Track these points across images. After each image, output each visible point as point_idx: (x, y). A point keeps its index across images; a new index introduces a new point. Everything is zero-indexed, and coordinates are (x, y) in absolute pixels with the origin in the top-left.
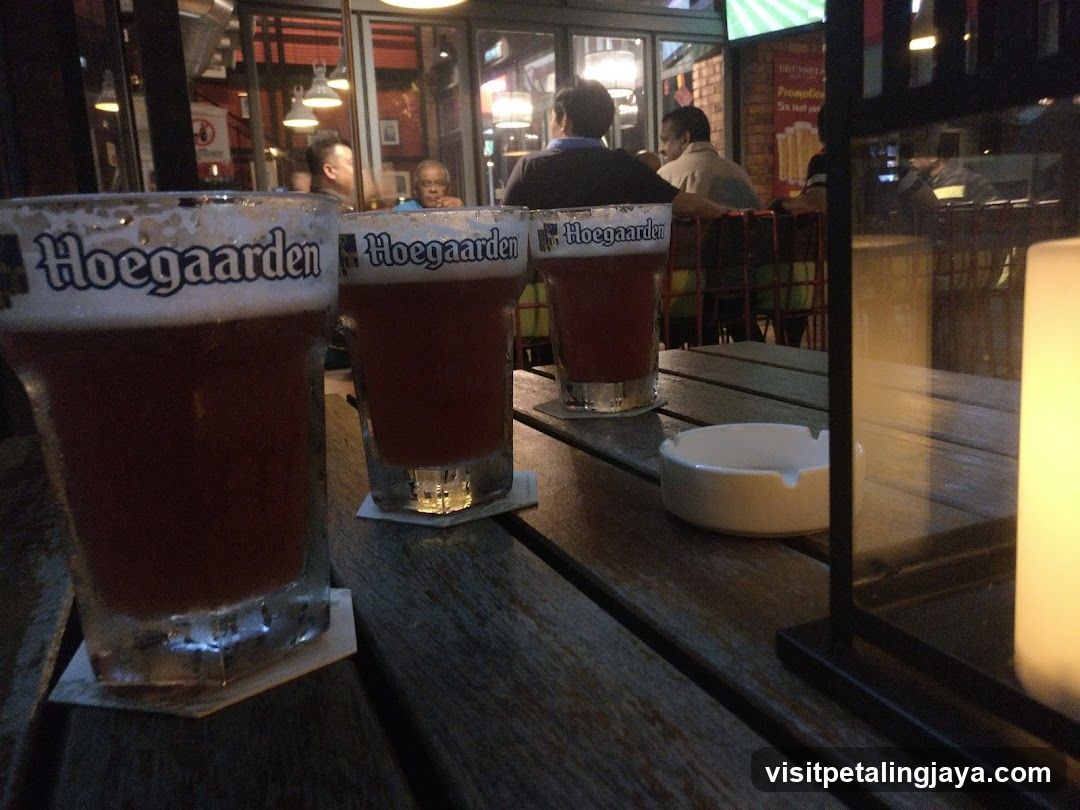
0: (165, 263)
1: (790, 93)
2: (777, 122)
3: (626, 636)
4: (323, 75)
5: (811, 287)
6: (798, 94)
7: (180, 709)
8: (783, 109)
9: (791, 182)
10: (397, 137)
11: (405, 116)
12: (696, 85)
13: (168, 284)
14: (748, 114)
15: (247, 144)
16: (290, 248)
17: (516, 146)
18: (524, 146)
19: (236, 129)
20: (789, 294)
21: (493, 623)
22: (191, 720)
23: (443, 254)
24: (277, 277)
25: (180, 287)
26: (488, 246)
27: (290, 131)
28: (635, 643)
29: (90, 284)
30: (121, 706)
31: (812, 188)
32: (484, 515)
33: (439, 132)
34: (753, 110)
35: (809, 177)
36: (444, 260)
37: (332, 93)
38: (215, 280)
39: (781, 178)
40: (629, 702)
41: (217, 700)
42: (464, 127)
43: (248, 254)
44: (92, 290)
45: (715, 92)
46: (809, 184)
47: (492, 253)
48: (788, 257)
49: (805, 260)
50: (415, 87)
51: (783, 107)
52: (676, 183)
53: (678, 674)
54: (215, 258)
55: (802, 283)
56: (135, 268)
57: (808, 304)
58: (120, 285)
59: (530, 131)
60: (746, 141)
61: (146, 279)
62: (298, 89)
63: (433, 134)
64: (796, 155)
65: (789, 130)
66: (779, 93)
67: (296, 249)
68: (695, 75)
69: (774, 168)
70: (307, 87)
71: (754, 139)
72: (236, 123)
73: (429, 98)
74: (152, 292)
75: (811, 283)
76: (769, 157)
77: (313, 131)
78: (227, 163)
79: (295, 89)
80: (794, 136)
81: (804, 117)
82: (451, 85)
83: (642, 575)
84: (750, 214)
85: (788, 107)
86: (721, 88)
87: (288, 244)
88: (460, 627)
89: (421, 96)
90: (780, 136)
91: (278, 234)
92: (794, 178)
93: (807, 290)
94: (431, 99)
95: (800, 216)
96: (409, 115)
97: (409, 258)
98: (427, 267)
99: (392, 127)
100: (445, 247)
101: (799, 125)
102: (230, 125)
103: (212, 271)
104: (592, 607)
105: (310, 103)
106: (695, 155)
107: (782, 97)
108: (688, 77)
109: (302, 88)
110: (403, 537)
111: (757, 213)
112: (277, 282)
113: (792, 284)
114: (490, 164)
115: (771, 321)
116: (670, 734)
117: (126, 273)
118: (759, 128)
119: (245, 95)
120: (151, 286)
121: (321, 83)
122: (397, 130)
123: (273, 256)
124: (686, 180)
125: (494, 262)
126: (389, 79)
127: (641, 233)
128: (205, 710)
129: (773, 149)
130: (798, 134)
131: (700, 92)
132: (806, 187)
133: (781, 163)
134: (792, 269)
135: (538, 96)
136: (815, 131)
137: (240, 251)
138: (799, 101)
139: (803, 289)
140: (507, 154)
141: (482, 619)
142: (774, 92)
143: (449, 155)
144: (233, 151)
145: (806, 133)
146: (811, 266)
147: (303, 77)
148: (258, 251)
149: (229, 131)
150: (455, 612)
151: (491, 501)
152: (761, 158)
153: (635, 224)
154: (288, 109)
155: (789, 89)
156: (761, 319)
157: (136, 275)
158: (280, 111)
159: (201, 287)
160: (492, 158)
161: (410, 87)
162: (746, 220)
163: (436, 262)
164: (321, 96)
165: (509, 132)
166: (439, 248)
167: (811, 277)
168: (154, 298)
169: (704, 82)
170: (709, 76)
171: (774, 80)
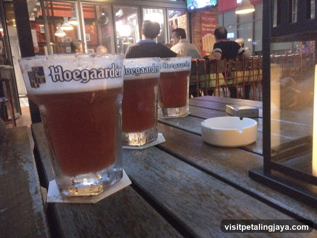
0: (85, 74)
1: (205, 25)
2: (202, 34)
3: (205, 175)
4: (67, 20)
5: (215, 81)
6: (208, 26)
7: (88, 201)
8: (204, 30)
9: (206, 51)
10: (90, 39)
11: (92, 33)
12: (178, 23)
13: (86, 80)
14: (194, 31)
15: (43, 41)
16: (116, 69)
17: (126, 41)
18: (128, 41)
19: (39, 36)
20: (209, 83)
21: (167, 174)
22: (92, 204)
23: (140, 72)
24: (113, 77)
25: (89, 80)
26: (152, 68)
27: (56, 37)
28: (208, 176)
29: (64, 80)
30: (70, 202)
31: (215, 52)
32: (152, 145)
33: (102, 37)
34: (195, 30)
35: (214, 49)
36: (140, 73)
37: (70, 25)
38: (98, 78)
39: (204, 50)
40: (213, 191)
41: (97, 198)
42: (111, 35)
43: (106, 71)
44: (65, 82)
45: (184, 25)
46: (214, 51)
47: (153, 71)
48: (209, 73)
49: (213, 73)
50: (94, 24)
51: (204, 29)
52: (177, 52)
53: (224, 183)
54: (98, 72)
55: (212, 80)
56: (77, 75)
57: (215, 86)
58: (73, 80)
59: (130, 37)
60: (194, 39)
61: (80, 78)
62: (59, 24)
63: (100, 38)
64: (208, 43)
65: (205, 36)
66: (202, 26)
67: (117, 69)
68: (178, 20)
69: (201, 47)
70: (62, 24)
71: (196, 39)
72: (39, 34)
73: (99, 27)
74: (82, 82)
75: (215, 80)
76: (200, 43)
77: (64, 37)
78: (37, 47)
79: (58, 24)
80: (207, 38)
81: (210, 32)
82: (106, 23)
83: (203, 159)
84: (198, 60)
85: (205, 30)
86: (186, 24)
87: (115, 68)
88: (158, 175)
89: (96, 26)
90: (203, 38)
91: (113, 65)
92: (207, 50)
93: (214, 82)
94: (100, 27)
95: (212, 60)
96: (93, 32)
97: (131, 73)
98: (136, 75)
99: (88, 36)
100: (141, 69)
101: (208, 35)
102: (37, 35)
103: (97, 76)
104: (193, 168)
105: (63, 28)
106: (182, 43)
107: (203, 27)
108: (176, 21)
109: (60, 24)
110: (130, 152)
111: (200, 60)
112: (113, 78)
113: (210, 80)
114: (119, 47)
115: (203, 91)
116: (228, 198)
117: (75, 76)
118: (197, 35)
119: (43, 26)
120: (81, 80)
121: (66, 22)
122: (89, 37)
123: (112, 71)
124: (180, 51)
125: (153, 73)
126: (88, 21)
127: (184, 65)
128: (95, 201)
129: (201, 41)
130: (208, 38)
131: (180, 25)
132: (213, 52)
133: (203, 45)
134: (209, 76)
135: (132, 26)
136: (213, 36)
137: (104, 70)
138: (208, 28)
139: (213, 81)
140: (124, 44)
141: (164, 173)
142: (201, 26)
143: (106, 44)
144: (39, 43)
145: (210, 37)
146: (215, 75)
147: (60, 20)
148: (109, 70)
149: (37, 37)
150: (155, 172)
151: (152, 142)
152: (198, 44)
153: (182, 62)
154: (56, 30)
155: (205, 24)
156: (200, 90)
157: (78, 77)
158: (53, 31)
159: (95, 80)
160: (119, 45)
161: (93, 24)
162: (196, 62)
163: (138, 74)
164: (67, 26)
165: (123, 37)
166: (139, 70)
167: (215, 78)
168: (82, 84)
169: (181, 22)
170: (182, 20)
171: (201, 21)
